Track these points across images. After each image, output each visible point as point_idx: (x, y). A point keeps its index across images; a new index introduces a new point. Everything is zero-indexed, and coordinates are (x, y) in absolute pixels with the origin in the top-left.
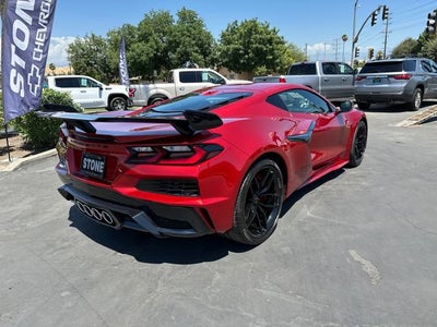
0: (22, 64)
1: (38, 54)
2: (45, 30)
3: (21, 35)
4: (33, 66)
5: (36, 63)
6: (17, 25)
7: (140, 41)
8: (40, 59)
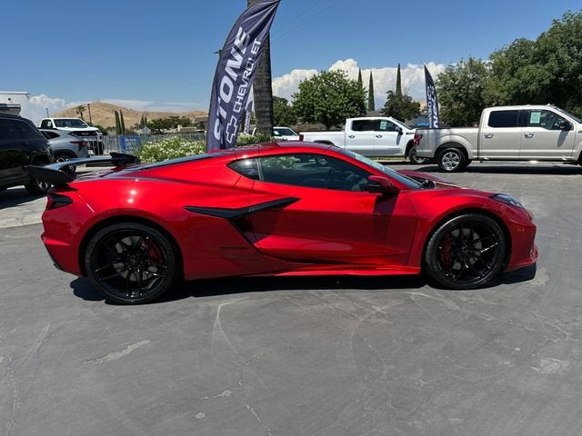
0: (224, 114)
1: (237, 107)
2: (246, 86)
3: (226, 90)
4: (233, 117)
5: (235, 114)
6: (225, 80)
7: (534, 62)
8: (239, 111)
